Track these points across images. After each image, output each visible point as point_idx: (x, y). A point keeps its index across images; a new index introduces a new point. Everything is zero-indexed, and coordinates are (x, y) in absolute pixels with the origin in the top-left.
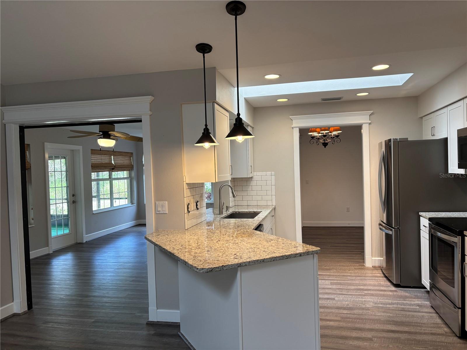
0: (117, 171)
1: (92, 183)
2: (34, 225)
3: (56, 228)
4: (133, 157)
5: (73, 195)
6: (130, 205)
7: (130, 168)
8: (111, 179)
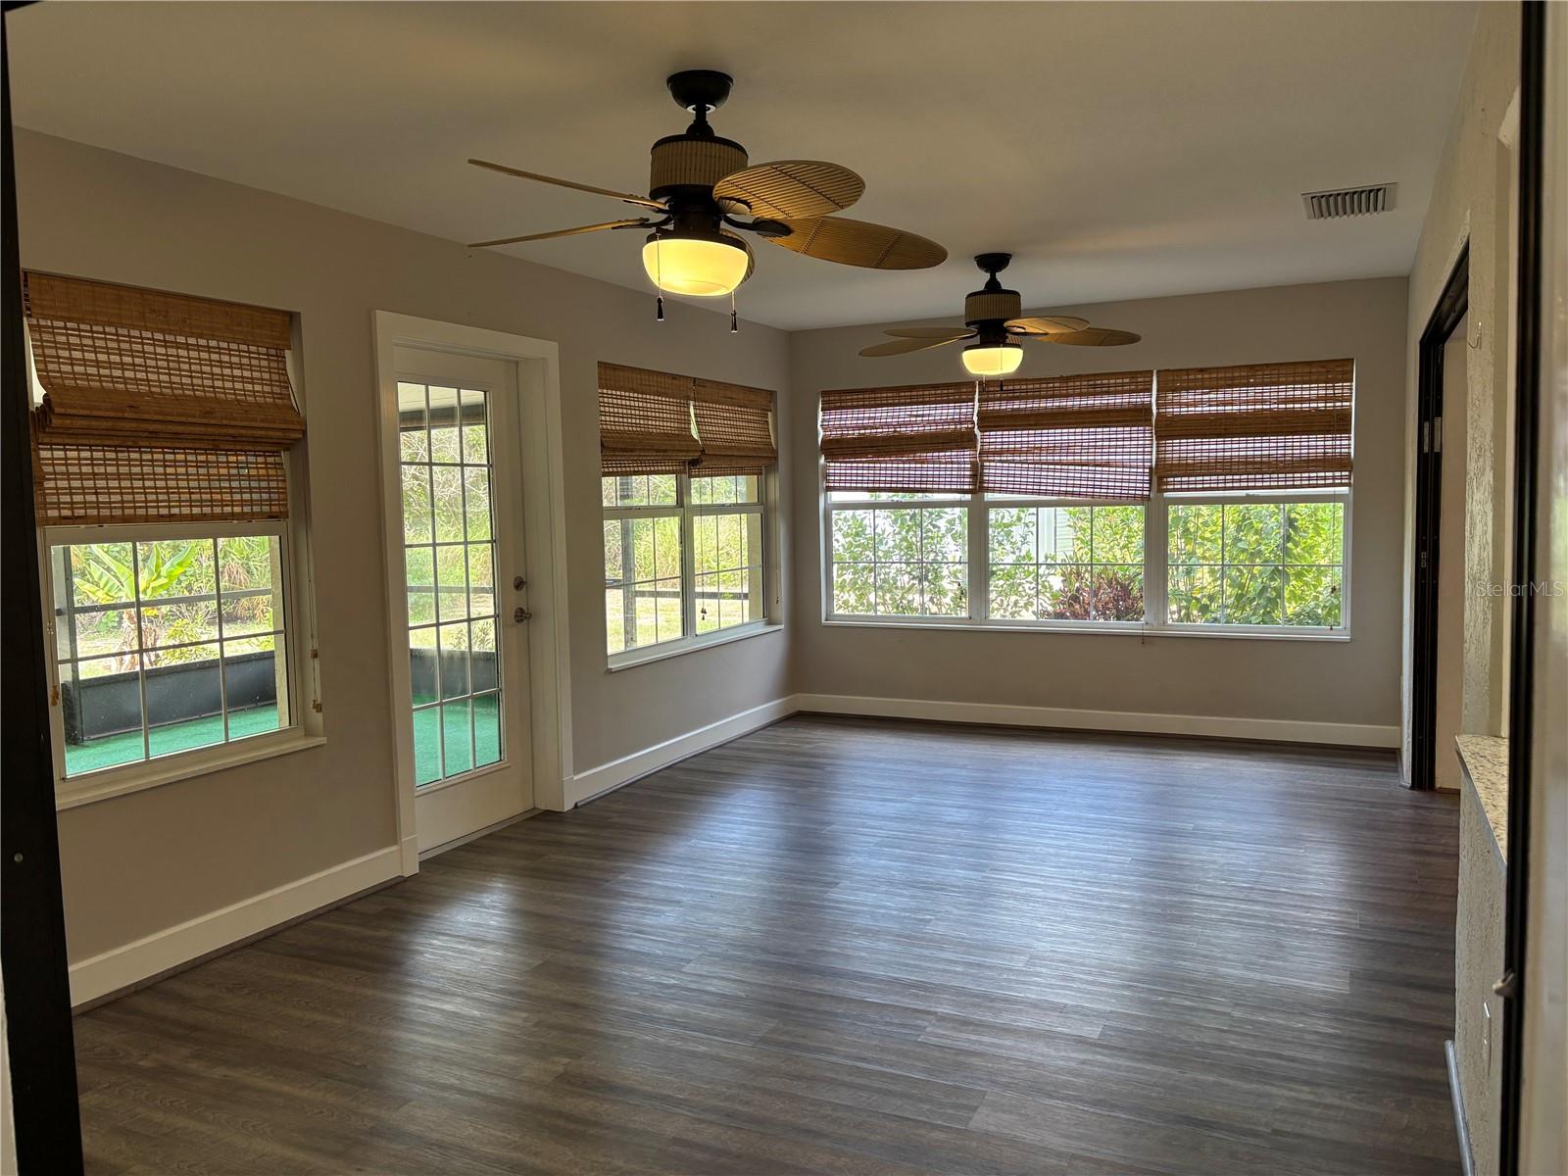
0: (711, 476)
1: (606, 523)
2: (322, 740)
3: (469, 709)
4: (776, 412)
5: (520, 584)
6: (761, 628)
7: (763, 462)
8: (683, 509)
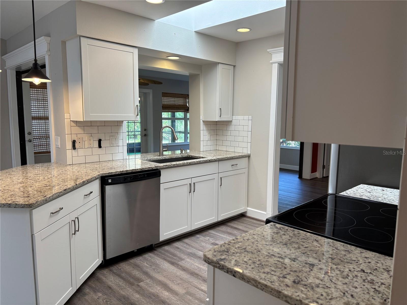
1: (163, 120)
5: (145, 130)
8: (185, 119)
